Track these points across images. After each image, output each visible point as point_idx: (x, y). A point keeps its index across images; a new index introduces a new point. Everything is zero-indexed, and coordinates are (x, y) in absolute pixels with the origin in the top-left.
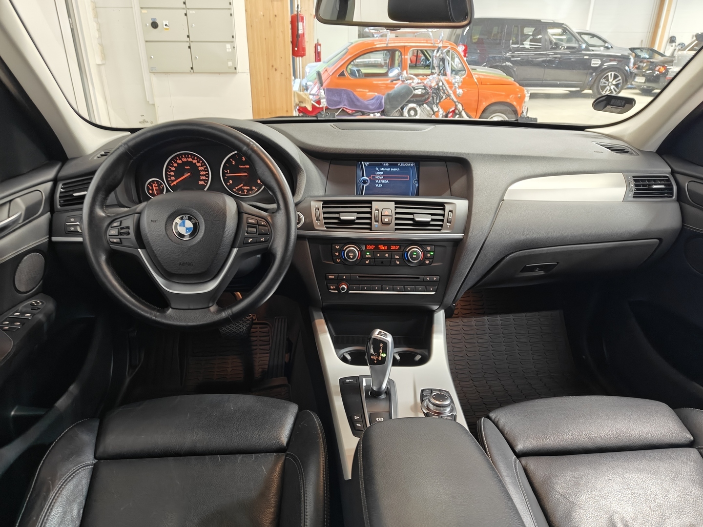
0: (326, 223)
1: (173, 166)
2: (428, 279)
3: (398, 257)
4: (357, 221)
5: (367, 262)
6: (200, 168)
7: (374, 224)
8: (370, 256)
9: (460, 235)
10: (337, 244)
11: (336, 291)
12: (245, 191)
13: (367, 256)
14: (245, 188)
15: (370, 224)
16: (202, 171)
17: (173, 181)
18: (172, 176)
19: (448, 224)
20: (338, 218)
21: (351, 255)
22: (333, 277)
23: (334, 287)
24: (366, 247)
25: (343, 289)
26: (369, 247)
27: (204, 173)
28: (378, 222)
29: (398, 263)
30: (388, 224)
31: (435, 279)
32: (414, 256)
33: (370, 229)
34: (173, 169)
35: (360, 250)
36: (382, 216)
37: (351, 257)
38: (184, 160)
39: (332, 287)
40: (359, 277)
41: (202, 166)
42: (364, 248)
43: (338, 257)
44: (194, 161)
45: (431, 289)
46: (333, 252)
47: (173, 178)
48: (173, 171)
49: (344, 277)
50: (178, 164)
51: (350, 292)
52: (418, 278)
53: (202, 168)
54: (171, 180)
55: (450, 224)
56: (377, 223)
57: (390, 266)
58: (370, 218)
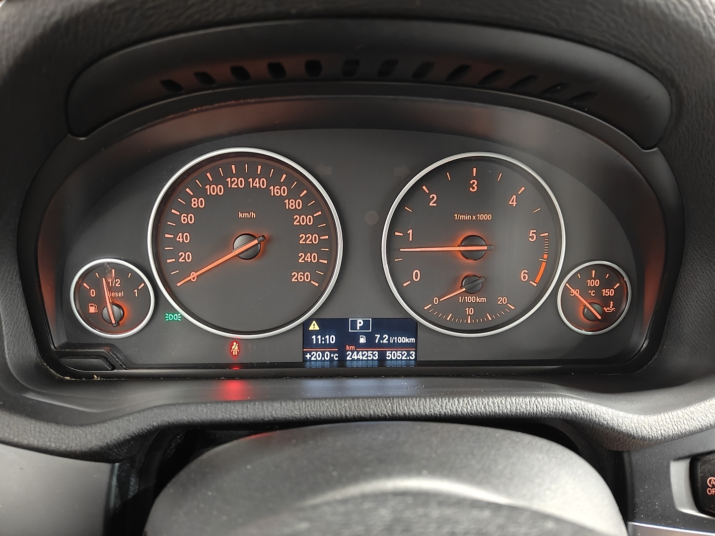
1: (187, 209)
6: (298, 220)
12: (470, 311)
14: (470, 299)
16: (306, 229)
17: (187, 269)
18: (183, 247)
27: (314, 239)
34: (187, 219)
38: (237, 183)
41: (305, 211)
44: (275, 191)
47: (186, 257)
48: (186, 228)
50: (208, 198)
53: (308, 220)
54: (177, 265)
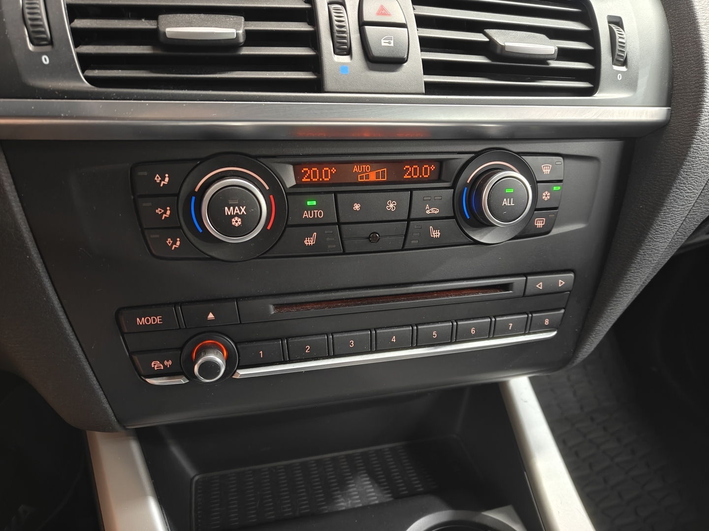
0: (87, 61)
2: (540, 286)
3: (435, 211)
4: (246, 51)
5: (309, 242)
7: (332, 61)
8: (319, 214)
9: (654, 114)
10: (162, 165)
11: (182, 381)
13: (306, 215)
15: (315, 64)
19: (616, 68)
20: (152, 37)
21: (235, 213)
22: (158, 320)
23: (168, 363)
24: (298, 175)
25: (210, 368)
26: (311, 174)
28: (349, 52)
29: (436, 234)
30: (394, 62)
31: (561, 283)
32: (505, 202)
33: (317, 85)
35: (275, 191)
36: (362, 24)
37: (237, 222)
39: (156, 365)
40: (277, 306)
42: (290, 181)
43: (171, 228)
45: (547, 322)
46: (146, 204)
49: (211, 316)
51: (242, 373)
52: (505, 287)
55: (623, 69)
56: (345, 59)
57: (403, 249)
58: (312, 39)
